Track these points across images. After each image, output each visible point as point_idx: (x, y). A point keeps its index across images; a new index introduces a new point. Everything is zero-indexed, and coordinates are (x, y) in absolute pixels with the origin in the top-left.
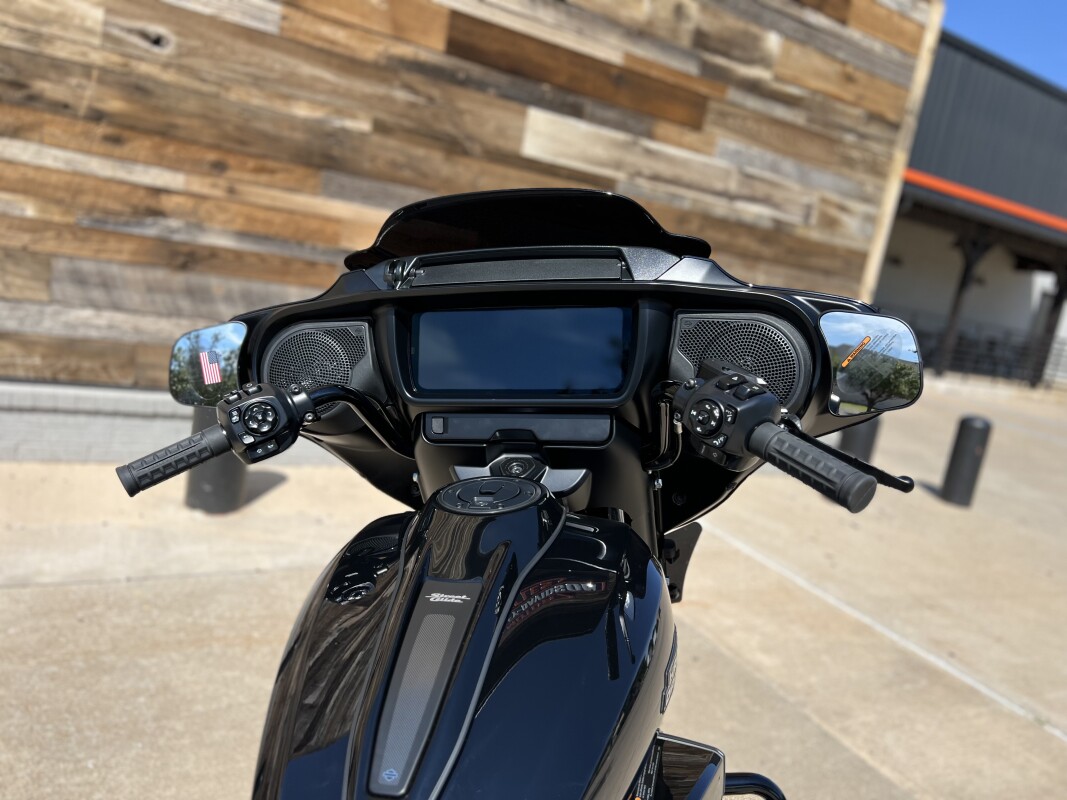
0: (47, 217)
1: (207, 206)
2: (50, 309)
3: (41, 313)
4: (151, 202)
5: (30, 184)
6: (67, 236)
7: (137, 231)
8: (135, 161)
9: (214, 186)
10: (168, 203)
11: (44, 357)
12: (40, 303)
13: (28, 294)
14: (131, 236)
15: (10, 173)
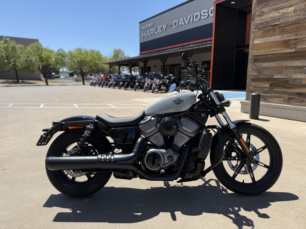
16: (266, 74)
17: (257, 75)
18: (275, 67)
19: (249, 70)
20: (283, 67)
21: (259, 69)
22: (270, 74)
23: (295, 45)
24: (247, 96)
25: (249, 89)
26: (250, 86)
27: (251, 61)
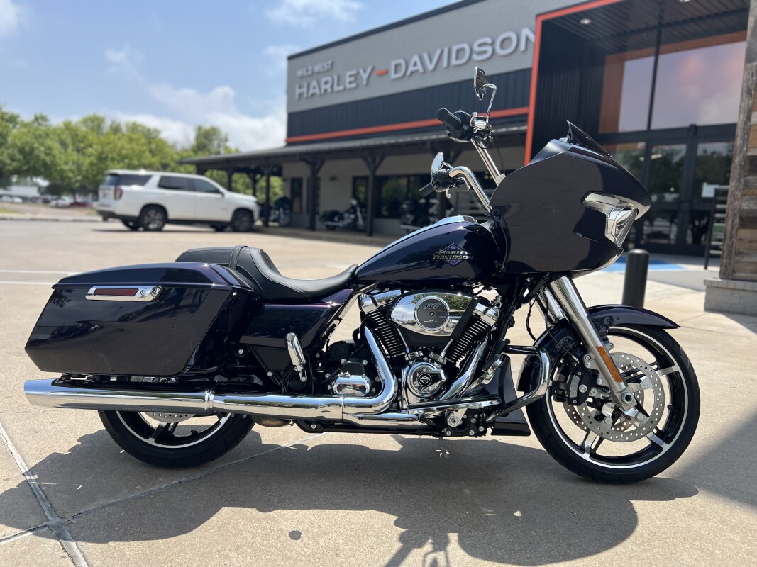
19: (733, 196)
24: (726, 266)
25: (730, 247)
26: (734, 239)
27: (742, 171)
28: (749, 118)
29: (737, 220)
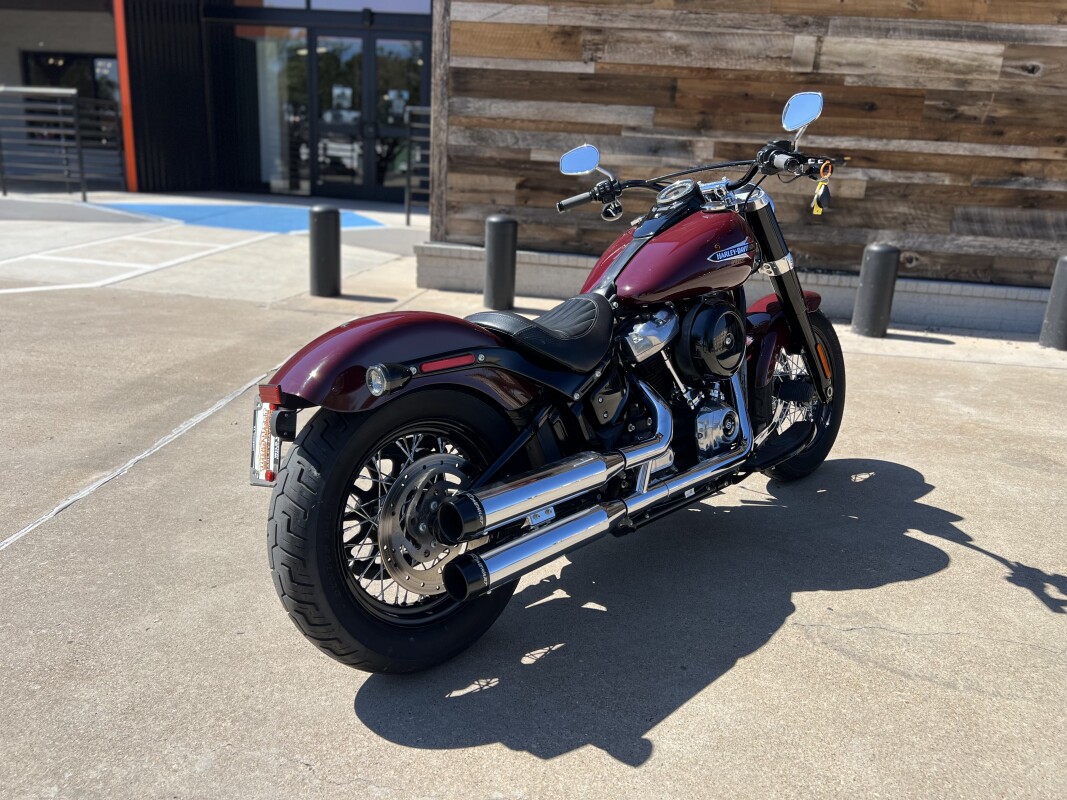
0: (956, 184)
1: (1052, 166)
2: (949, 237)
3: (945, 240)
4: (1016, 168)
5: (950, 165)
6: (966, 194)
7: (1006, 187)
8: (1010, 144)
9: (1056, 152)
10: (1025, 167)
11: (942, 265)
12: (946, 234)
13: (939, 228)
14: (1002, 189)
15: (940, 161)
16: (501, 145)
17: (469, 147)
18: (534, 121)
19: (437, 125)
20: (561, 122)
21: (475, 121)
22: (516, 147)
23: (597, 50)
24: (437, 226)
25: (440, 198)
26: (443, 188)
27: (445, 90)
28: (447, 10)
29: (445, 161)
